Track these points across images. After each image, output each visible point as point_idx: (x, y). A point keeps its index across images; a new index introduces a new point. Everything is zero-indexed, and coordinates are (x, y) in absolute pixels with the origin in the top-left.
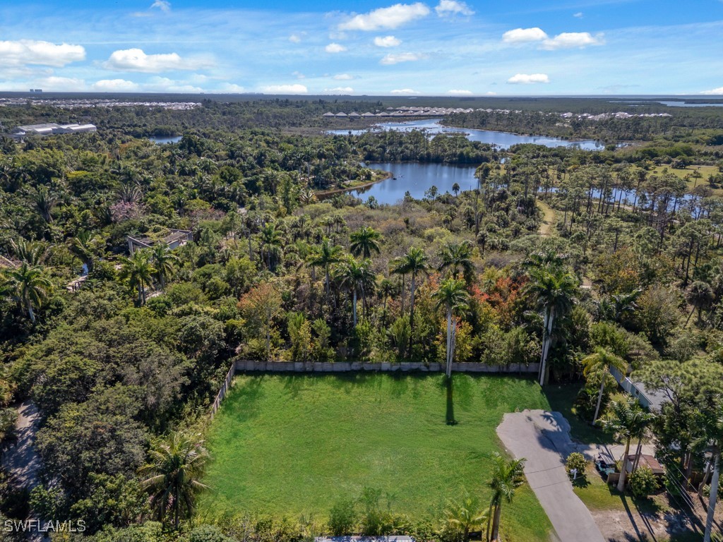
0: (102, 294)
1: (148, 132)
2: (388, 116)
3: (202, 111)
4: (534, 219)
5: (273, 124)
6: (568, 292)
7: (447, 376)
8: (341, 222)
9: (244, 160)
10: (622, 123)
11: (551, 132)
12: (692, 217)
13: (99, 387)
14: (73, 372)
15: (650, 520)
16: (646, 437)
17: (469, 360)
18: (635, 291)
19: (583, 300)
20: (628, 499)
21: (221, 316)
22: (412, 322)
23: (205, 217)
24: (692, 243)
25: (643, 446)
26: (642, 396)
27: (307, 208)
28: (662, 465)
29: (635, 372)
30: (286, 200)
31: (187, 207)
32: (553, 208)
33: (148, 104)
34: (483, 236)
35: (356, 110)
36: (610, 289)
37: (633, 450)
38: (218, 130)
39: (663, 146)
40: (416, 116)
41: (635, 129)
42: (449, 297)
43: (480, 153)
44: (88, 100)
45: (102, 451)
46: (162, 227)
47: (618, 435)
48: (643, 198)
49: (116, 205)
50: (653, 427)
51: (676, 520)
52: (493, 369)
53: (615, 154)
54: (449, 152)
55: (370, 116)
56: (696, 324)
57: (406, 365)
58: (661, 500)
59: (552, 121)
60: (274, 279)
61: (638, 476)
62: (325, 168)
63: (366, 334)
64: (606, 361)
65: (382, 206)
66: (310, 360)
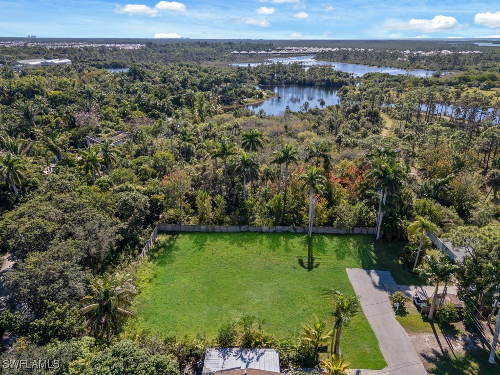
0: (64, 176)
1: (107, 65)
2: (278, 54)
3: (146, 50)
4: (378, 126)
5: (195, 59)
6: (399, 177)
7: (309, 236)
8: (238, 127)
9: (173, 84)
10: (445, 58)
11: (394, 64)
12: (493, 123)
13: (55, 241)
14: (37, 230)
15: (451, 341)
16: (451, 282)
17: (325, 225)
18: (449, 176)
19: (410, 182)
20: (436, 326)
21: (149, 193)
22: (285, 199)
23: (143, 124)
24: (492, 142)
25: (448, 287)
26: (450, 252)
27: (215, 117)
28: (462, 302)
29: (445, 234)
30: (200, 112)
31: (130, 116)
32: (392, 118)
33: (108, 46)
34: (340, 137)
35: (254, 49)
36: (430, 175)
37: (441, 290)
38: (156, 63)
39: (474, 74)
40: (298, 53)
41: (455, 62)
42: (312, 180)
43: (341, 79)
44: (67, 43)
45: (53, 286)
46: (111, 130)
47: (430, 280)
48: (458, 111)
49: (78, 114)
50: (456, 274)
51: (470, 340)
52: (342, 231)
53: (439, 79)
54: (319, 79)
55: (265, 54)
56: (492, 200)
57: (280, 228)
58: (460, 326)
59: (395, 56)
60: (188, 167)
61: (444, 309)
62: (230, 89)
63: (251, 206)
64: (424, 226)
65: (269, 116)
66: (211, 224)
